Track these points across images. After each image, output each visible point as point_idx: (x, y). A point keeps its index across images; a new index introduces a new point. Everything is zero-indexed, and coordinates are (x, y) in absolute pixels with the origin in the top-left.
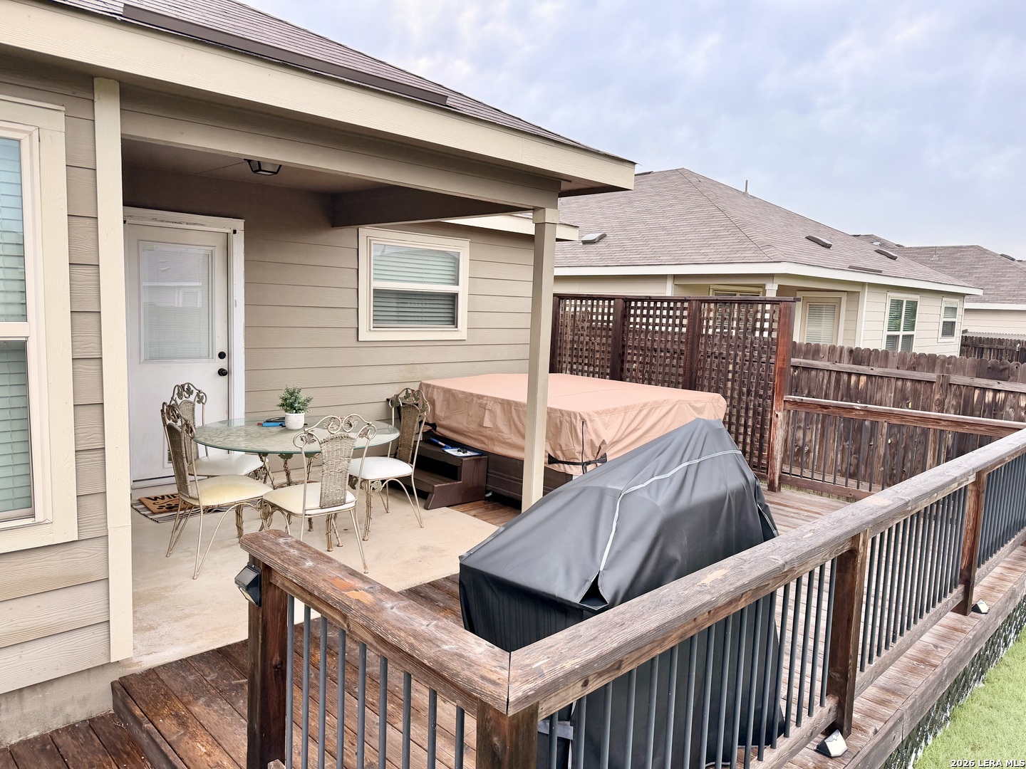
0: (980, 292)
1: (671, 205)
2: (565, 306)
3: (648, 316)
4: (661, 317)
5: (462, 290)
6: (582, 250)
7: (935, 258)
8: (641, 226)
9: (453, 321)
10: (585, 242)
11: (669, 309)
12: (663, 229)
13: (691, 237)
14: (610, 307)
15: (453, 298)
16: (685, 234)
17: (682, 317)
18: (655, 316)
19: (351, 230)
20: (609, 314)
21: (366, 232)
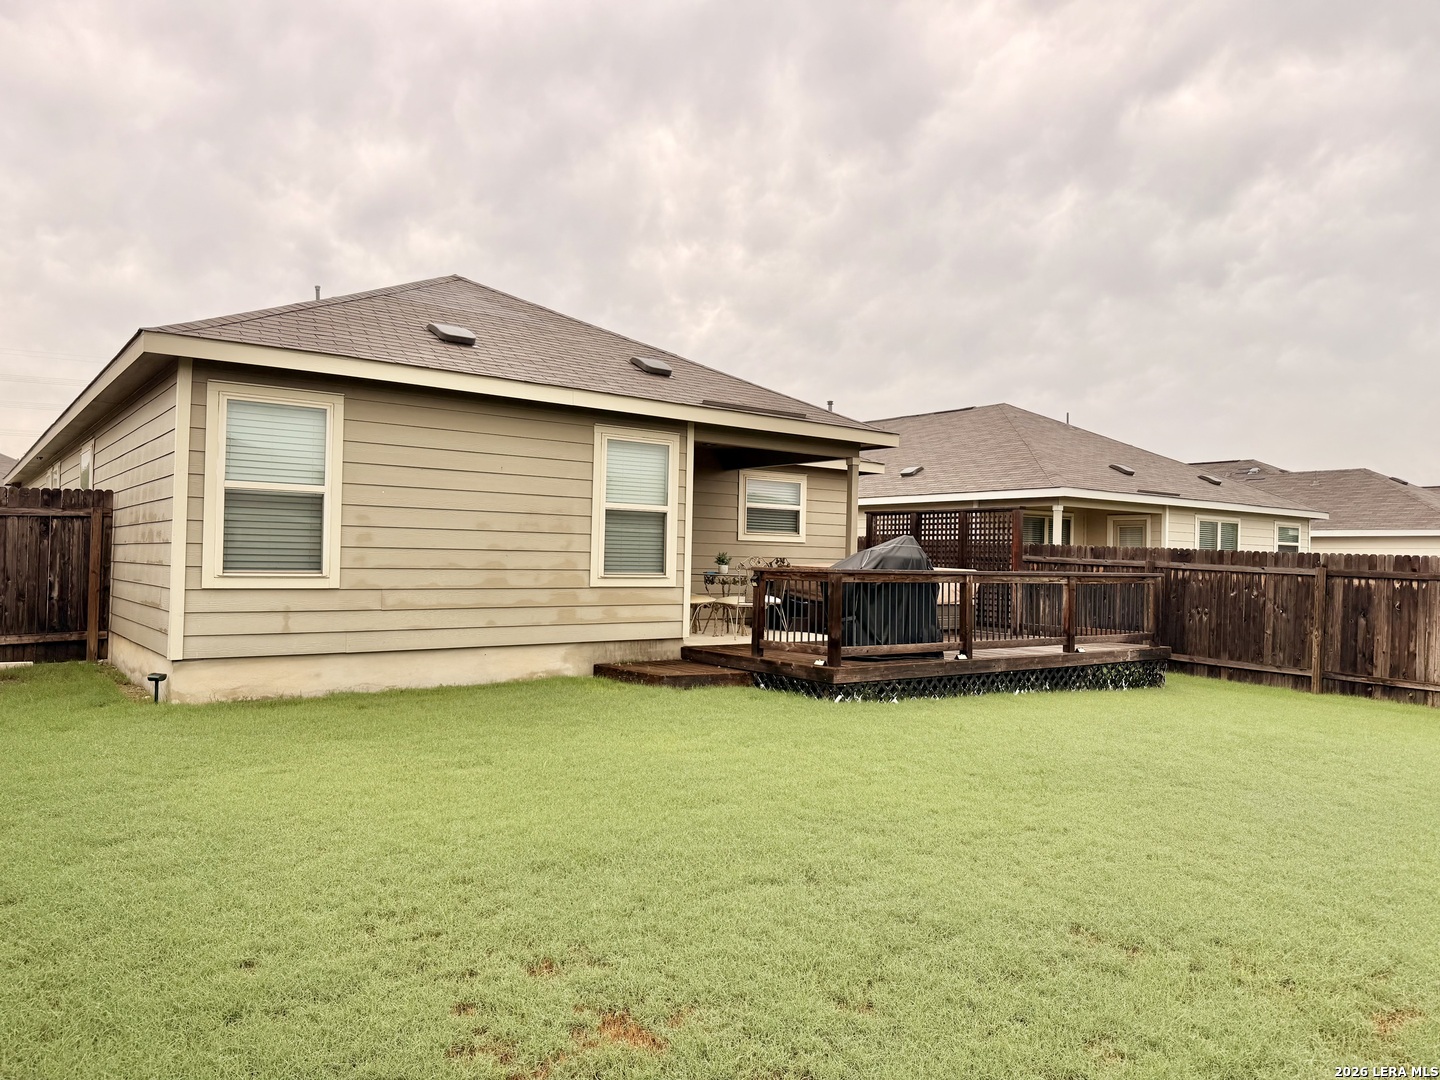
0: (1326, 517)
1: (985, 440)
2: (877, 520)
3: (934, 524)
4: (942, 524)
5: (802, 509)
6: (900, 481)
7: (1315, 483)
8: (956, 460)
9: (796, 530)
10: (904, 475)
11: (947, 518)
12: (974, 462)
13: (996, 468)
14: (908, 519)
15: (796, 514)
16: (992, 466)
17: (955, 524)
18: (938, 524)
19: (736, 471)
20: (907, 524)
21: (743, 472)
